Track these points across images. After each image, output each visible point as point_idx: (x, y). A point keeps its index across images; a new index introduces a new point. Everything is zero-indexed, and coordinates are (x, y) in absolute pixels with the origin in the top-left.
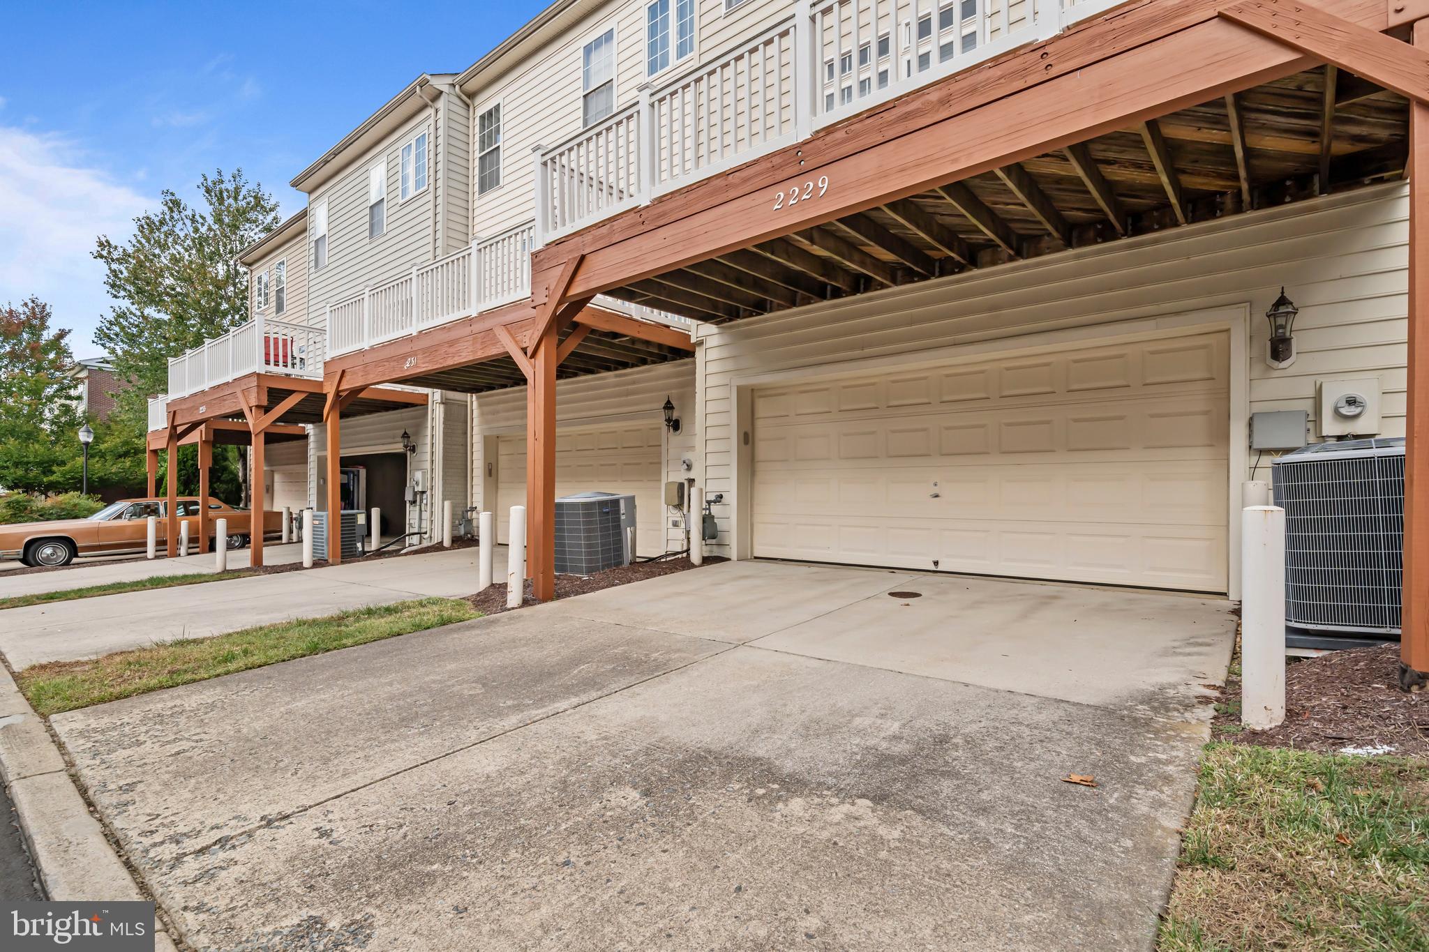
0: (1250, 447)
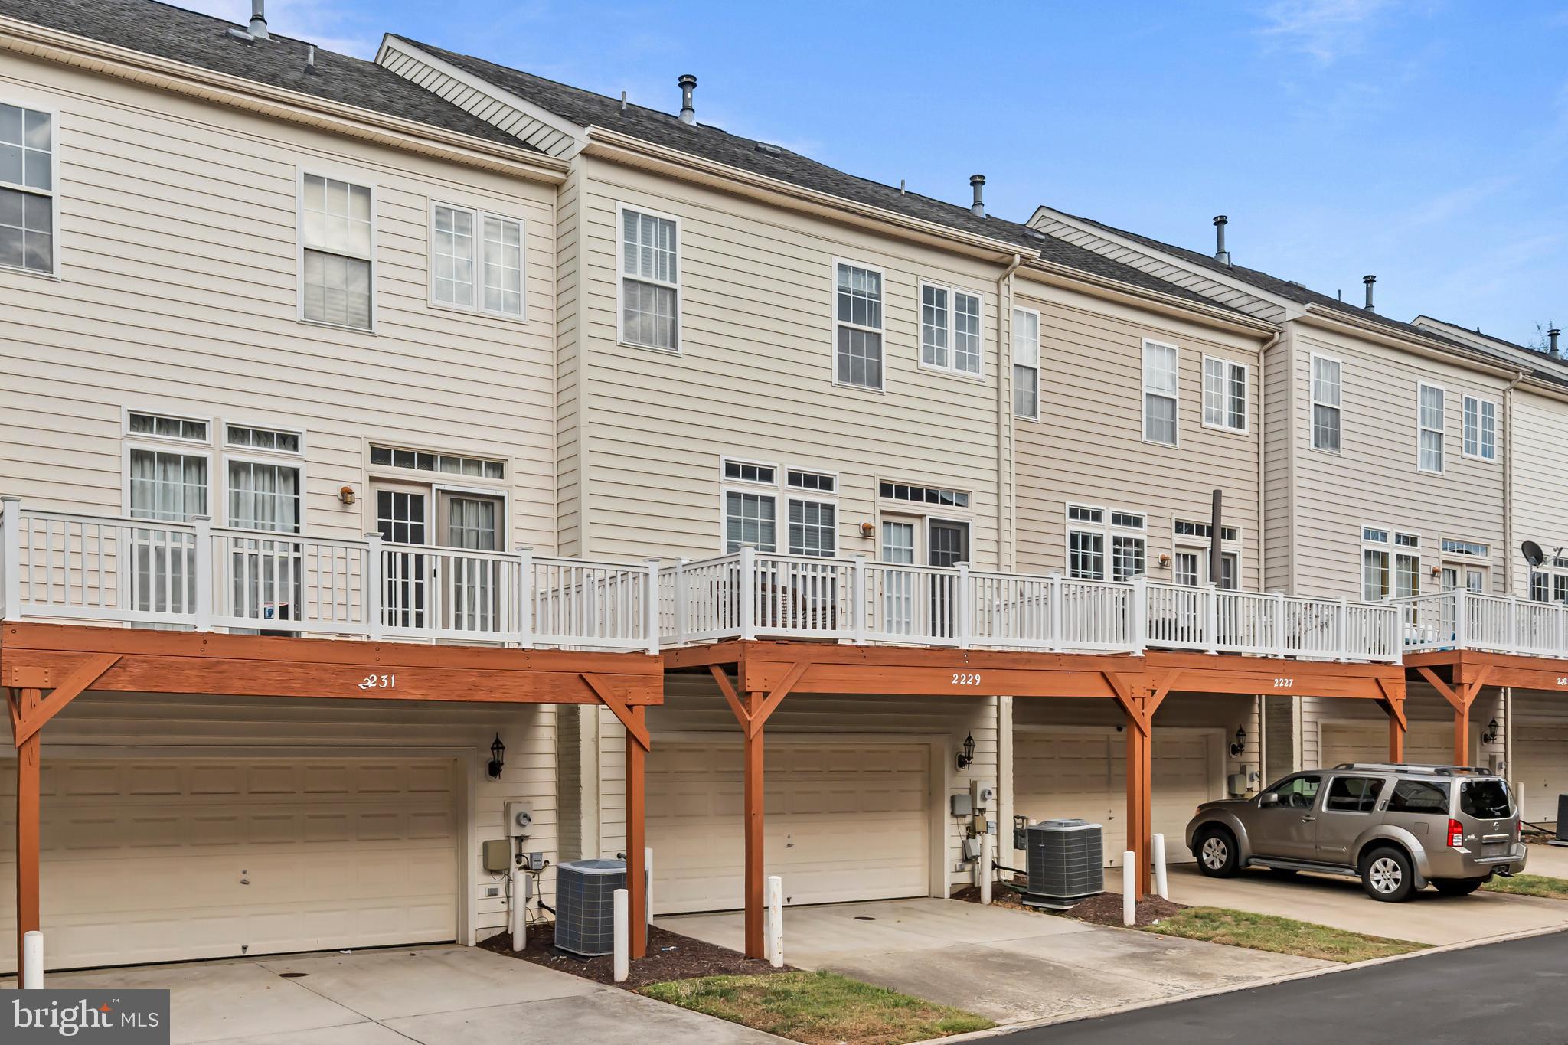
0: (952, 813)
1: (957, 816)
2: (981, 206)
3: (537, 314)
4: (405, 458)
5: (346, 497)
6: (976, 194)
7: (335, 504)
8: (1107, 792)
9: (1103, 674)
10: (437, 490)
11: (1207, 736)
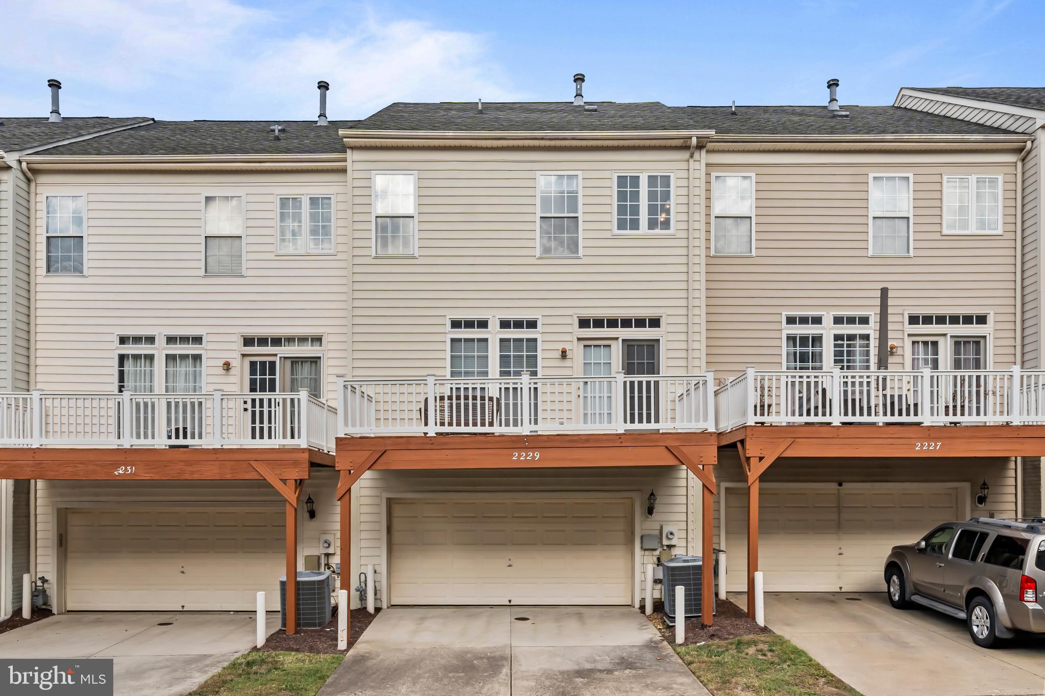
0: (642, 547)
1: (645, 550)
2: (836, 102)
3: (341, 248)
4: (263, 341)
5: (227, 366)
6: (832, 93)
7: (221, 371)
8: (837, 533)
9: (666, 447)
10: (281, 358)
11: (957, 488)
